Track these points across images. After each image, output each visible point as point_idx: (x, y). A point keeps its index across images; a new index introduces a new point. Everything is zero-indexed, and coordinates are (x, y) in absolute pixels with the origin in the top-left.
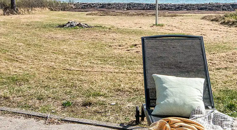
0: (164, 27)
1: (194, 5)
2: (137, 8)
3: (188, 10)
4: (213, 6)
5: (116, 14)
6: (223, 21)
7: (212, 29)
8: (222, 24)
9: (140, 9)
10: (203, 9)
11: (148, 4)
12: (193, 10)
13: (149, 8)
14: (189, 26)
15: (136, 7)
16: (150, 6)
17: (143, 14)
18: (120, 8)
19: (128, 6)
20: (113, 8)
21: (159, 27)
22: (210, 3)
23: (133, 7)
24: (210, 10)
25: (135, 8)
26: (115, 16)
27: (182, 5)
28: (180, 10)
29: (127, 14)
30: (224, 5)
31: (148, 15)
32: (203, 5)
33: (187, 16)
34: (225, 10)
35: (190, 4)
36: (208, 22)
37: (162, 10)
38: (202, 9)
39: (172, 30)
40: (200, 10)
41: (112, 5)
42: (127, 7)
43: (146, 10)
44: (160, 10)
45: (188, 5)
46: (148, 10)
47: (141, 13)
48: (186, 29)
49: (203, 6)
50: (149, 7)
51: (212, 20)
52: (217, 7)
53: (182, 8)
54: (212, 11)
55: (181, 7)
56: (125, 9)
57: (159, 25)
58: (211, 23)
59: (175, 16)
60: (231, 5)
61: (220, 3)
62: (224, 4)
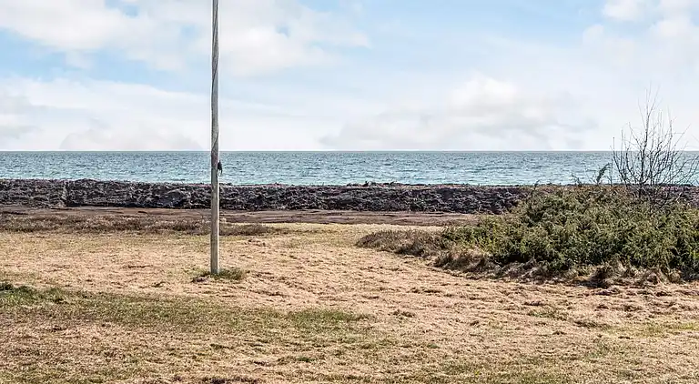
0: (244, 284)
1: (312, 191)
2: (104, 199)
3: (294, 209)
4: (379, 195)
5: (33, 225)
6: (441, 254)
7: (418, 287)
8: (441, 266)
9: (120, 205)
10: (344, 205)
11: (148, 185)
12: (311, 208)
13: (148, 199)
14: (331, 278)
15: (102, 196)
16: (154, 192)
17: (136, 226)
18: (41, 199)
19: (73, 193)
20: (13, 198)
21: (225, 284)
22: (366, 185)
23: (90, 196)
24: (369, 207)
25: (98, 200)
26: (28, 235)
27: (271, 191)
28: (265, 207)
29: (76, 226)
30: (415, 193)
31: (156, 231)
32: (345, 190)
33: (299, 232)
34: (422, 209)
35: (301, 188)
36: (388, 260)
37: (198, 207)
38: (341, 205)
39: (277, 294)
40: (337, 208)
41: (8, 188)
42: (69, 198)
43: (141, 207)
44: (193, 207)
45: (291, 191)
46: (148, 205)
47: (130, 223)
48: (323, 287)
49: (346, 196)
50: (152, 197)
51: (401, 252)
52: (393, 197)
53: (271, 199)
54: (379, 213)
55: (266, 195)
56: (61, 205)
57: (225, 274)
58: (398, 262)
59: (258, 232)
60: (439, 191)
61: (400, 185)
62: (414, 188)
